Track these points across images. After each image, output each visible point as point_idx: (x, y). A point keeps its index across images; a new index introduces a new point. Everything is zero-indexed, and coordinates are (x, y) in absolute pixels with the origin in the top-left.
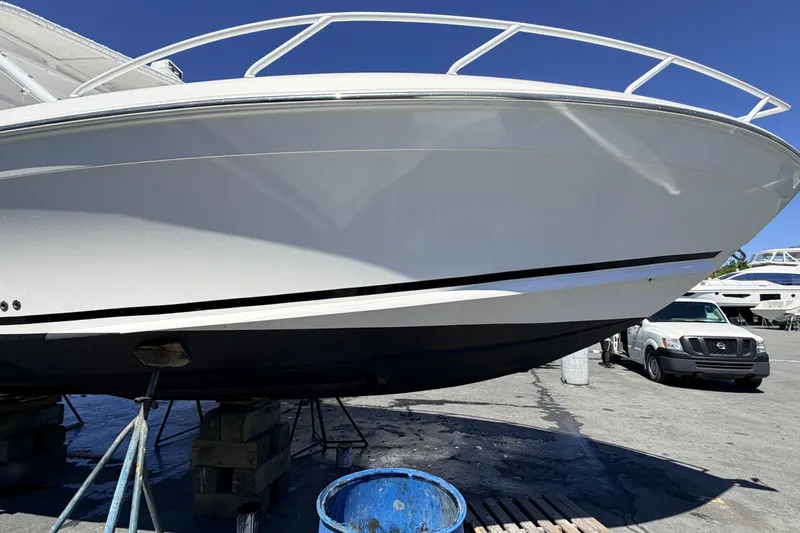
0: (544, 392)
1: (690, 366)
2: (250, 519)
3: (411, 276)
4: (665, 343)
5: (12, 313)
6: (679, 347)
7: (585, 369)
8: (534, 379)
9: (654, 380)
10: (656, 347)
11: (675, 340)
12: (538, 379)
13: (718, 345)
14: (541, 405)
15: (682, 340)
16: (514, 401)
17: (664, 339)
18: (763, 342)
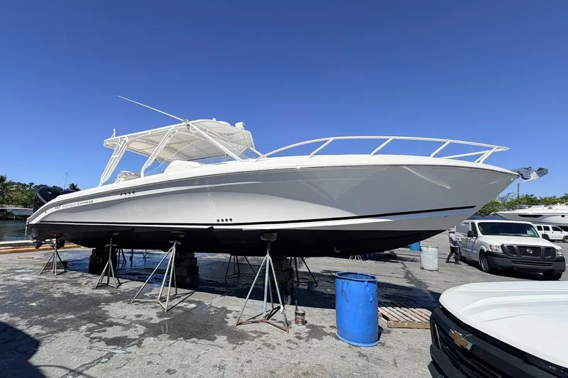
0: (408, 272)
1: (507, 263)
2: (289, 297)
3: (355, 213)
4: (491, 248)
5: (229, 222)
6: (500, 251)
7: (436, 261)
8: (403, 266)
9: (485, 271)
10: (486, 250)
11: (498, 247)
12: (405, 266)
13: (527, 250)
14: (406, 277)
15: (502, 246)
16: (390, 275)
17: (491, 246)
18: (561, 250)
